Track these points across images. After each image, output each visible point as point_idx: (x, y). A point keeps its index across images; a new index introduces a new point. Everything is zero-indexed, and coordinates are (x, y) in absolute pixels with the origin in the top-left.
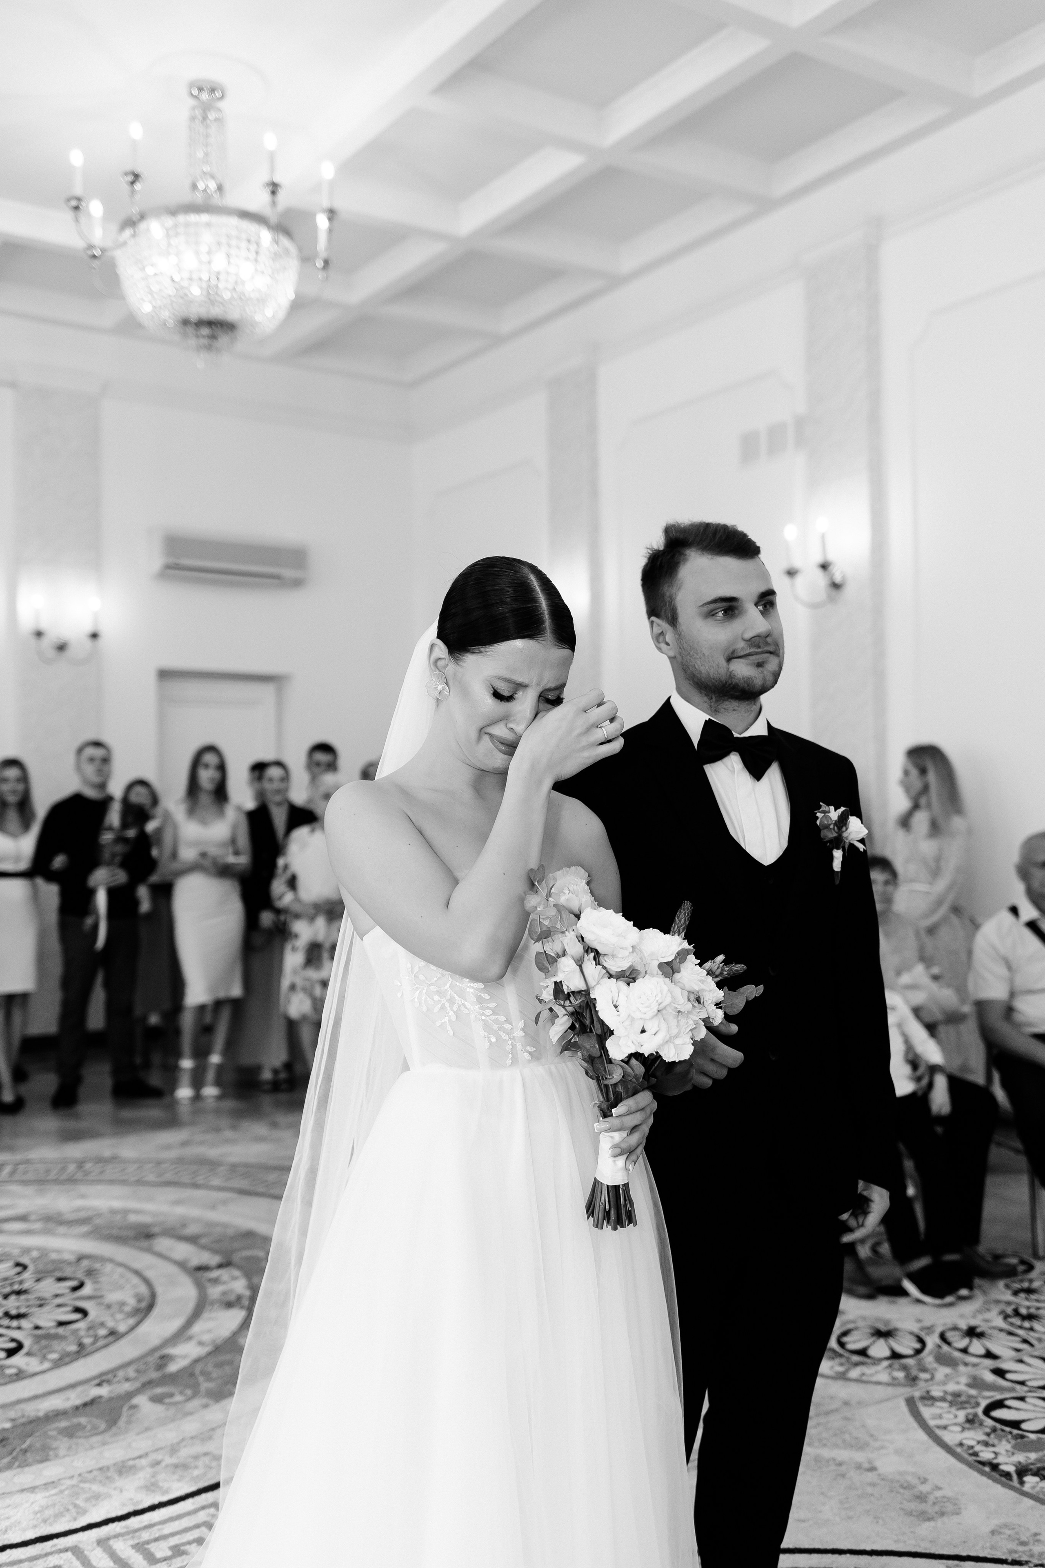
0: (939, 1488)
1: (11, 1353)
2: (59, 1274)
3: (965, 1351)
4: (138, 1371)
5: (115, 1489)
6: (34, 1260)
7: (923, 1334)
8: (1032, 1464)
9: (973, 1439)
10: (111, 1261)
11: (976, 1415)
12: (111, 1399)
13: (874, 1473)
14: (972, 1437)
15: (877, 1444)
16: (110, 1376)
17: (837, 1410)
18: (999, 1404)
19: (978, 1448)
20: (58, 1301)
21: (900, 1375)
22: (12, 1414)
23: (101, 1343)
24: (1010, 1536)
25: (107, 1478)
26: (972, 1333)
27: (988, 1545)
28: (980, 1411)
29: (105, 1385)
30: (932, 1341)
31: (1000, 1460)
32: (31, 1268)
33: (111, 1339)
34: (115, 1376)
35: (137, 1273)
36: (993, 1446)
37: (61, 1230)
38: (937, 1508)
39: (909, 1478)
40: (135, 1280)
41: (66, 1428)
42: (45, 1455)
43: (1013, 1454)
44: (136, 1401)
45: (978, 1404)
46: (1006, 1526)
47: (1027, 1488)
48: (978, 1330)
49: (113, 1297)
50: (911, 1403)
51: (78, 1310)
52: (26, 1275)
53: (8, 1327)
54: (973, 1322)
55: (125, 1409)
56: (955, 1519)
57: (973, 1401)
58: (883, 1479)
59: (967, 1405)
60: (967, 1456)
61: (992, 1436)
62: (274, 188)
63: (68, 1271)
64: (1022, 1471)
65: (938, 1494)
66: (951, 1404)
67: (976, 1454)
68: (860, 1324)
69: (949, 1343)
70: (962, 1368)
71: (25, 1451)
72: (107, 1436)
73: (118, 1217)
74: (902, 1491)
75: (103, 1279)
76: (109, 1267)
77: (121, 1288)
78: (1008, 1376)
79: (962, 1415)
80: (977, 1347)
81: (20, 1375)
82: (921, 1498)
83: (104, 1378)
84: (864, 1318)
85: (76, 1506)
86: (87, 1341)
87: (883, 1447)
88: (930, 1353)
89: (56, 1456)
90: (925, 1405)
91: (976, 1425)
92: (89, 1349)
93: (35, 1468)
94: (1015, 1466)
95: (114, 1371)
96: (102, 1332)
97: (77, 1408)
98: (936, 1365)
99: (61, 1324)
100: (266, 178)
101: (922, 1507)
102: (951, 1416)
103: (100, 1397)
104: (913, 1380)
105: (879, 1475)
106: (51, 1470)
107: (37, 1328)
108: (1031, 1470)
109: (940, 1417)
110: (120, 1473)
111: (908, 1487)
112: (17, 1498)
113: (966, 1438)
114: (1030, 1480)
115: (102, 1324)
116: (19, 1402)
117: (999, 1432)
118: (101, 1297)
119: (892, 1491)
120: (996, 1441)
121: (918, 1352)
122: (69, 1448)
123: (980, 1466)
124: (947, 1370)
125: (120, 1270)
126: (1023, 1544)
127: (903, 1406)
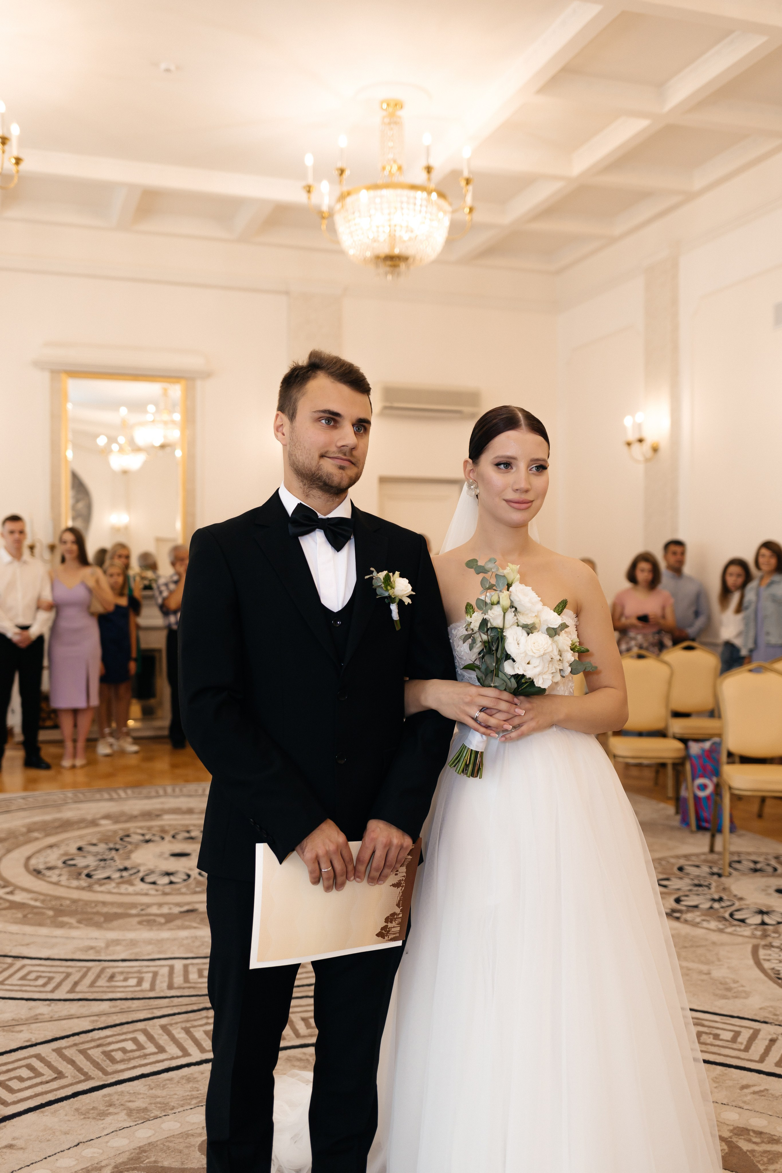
0: (743, 986)
13: (708, 975)
15: (719, 963)
17: (706, 946)
21: (759, 933)
24: (770, 1011)
27: (755, 1013)
38: (734, 995)
39: (728, 980)
46: (772, 1007)
50: (756, 947)
56: (743, 1000)
58: (711, 979)
60: (772, 974)
62: (429, 170)
65: (741, 989)
67: (779, 974)
74: (719, 985)
82: (729, 989)
84: (756, 903)
87: (722, 965)
90: (764, 949)
100: (425, 163)
101: (727, 993)
102: (778, 955)
104: (765, 936)
105: (710, 977)
109: (770, 955)
111: (726, 983)
113: (778, 966)
119: (713, 984)
121: (779, 923)
123: (777, 980)
126: (774, 1014)
127: (749, 948)
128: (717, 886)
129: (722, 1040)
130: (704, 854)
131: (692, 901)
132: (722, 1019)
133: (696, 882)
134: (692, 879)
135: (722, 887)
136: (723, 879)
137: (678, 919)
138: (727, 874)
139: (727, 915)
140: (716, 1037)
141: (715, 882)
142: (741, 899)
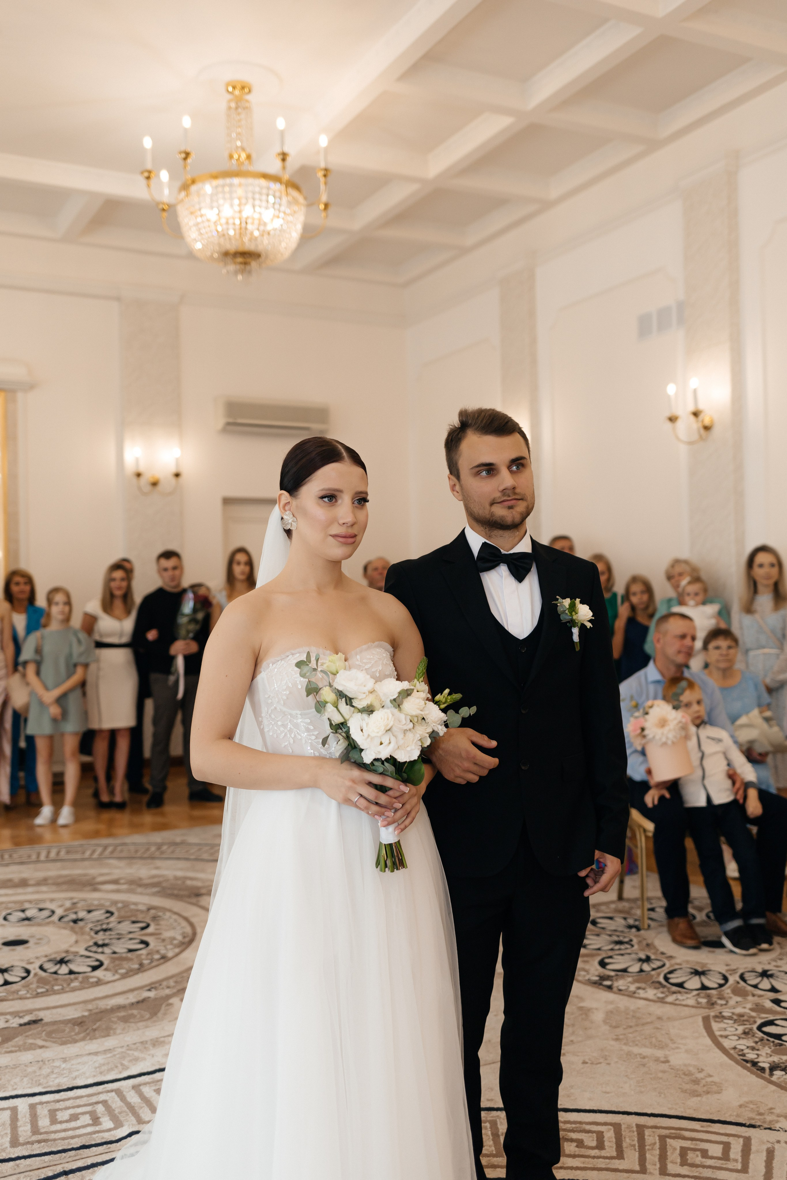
0: (710, 1076)
1: (95, 968)
2: (134, 919)
3: (755, 986)
4: (176, 982)
5: (149, 1055)
6: (119, 910)
7: (727, 975)
8: (783, 1063)
9: (745, 1045)
10: (170, 911)
11: (751, 1029)
12: (156, 999)
13: (667, 1064)
14: (744, 1044)
15: (674, 1046)
16: (157, 985)
17: (652, 1022)
18: (771, 1023)
19: (746, 1051)
20: (131, 936)
21: (704, 1001)
22: (90, 1007)
23: (154, 964)
24: (752, 1109)
25: (145, 1048)
26: (765, 974)
27: (735, 1113)
28: (755, 1027)
29: (153, 990)
30: (733, 979)
31: (760, 1059)
32: (116, 914)
33: (162, 961)
34: (160, 985)
35: (186, 919)
36: (758, 1050)
37: (139, 890)
38: (705, 1089)
39: (691, 1069)
40: (184, 924)
41: (124, 1017)
42: (107, 1032)
43: (771, 1056)
44: (171, 1001)
45: (755, 1022)
46: (751, 1102)
47: (774, 1078)
48: (769, 973)
49: (167, 934)
50: (706, 1020)
51: (143, 942)
52: (112, 919)
53: (96, 952)
54: (767, 967)
55: (164, 1006)
56: (717, 1096)
57: (752, 1020)
58: (672, 1069)
59: (745, 1023)
60: (737, 1056)
61: (759, 1043)
62: (284, 157)
63: (140, 917)
64: (773, 1068)
65: (709, 1079)
66: (735, 1021)
67: (744, 1055)
68: (684, 965)
69: (745, 981)
70: (750, 998)
71: (95, 1030)
72: (149, 1023)
73: (179, 882)
74: (683, 1076)
75: (162, 923)
76: (168, 914)
77: (174, 928)
78: (783, 1004)
79: (741, 1029)
80: (765, 984)
81: (99, 983)
82: (696, 1082)
83: (153, 986)
84: (687, 962)
85: (122, 1064)
86: (146, 962)
87: (678, 1048)
88: (729, 987)
89: (115, 1034)
90: (716, 1021)
91: (750, 1036)
92: (146, 968)
93: (99, 1041)
94: (770, 1064)
95: (160, 982)
96: (157, 957)
97: (133, 1004)
98: (731, 995)
99: (130, 951)
100: (279, 150)
101: (696, 1087)
102: (733, 1029)
103: (149, 998)
104: (712, 1004)
105: (670, 1066)
106: (110, 1042)
107: (114, 953)
108: (781, 1067)
109: (725, 1029)
110: (154, 1045)
111: (690, 1074)
112: (85, 1059)
113: (739, 1044)
114: (778, 1073)
115: (158, 952)
116: (96, 999)
117: (766, 1041)
118: (160, 934)
119: (676, 1076)
120: (760, 1047)
121: (721, 986)
122: (124, 1029)
123: (745, 1063)
124: (739, 999)
125: (175, 917)
126: (761, 1114)
127: (700, 1023)
128: (639, 942)
129: (712, 1158)
130: (612, 902)
131: (618, 963)
132: (702, 1127)
133: (615, 938)
134: (610, 936)
135: (644, 943)
136: (642, 932)
137: (610, 988)
138: (646, 926)
139: (661, 979)
140: (705, 1153)
141: (636, 936)
142: (670, 957)
